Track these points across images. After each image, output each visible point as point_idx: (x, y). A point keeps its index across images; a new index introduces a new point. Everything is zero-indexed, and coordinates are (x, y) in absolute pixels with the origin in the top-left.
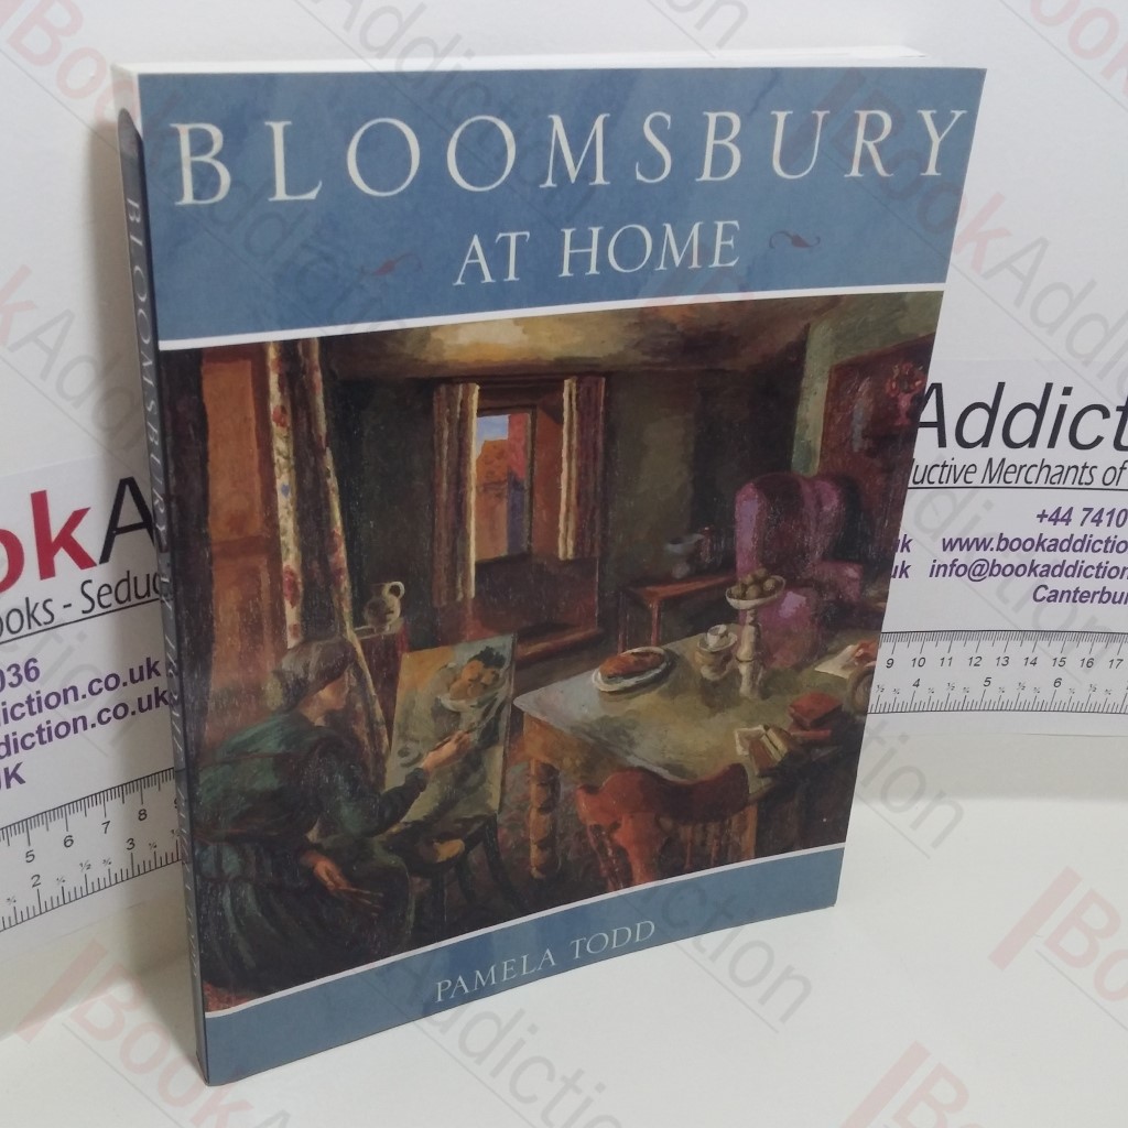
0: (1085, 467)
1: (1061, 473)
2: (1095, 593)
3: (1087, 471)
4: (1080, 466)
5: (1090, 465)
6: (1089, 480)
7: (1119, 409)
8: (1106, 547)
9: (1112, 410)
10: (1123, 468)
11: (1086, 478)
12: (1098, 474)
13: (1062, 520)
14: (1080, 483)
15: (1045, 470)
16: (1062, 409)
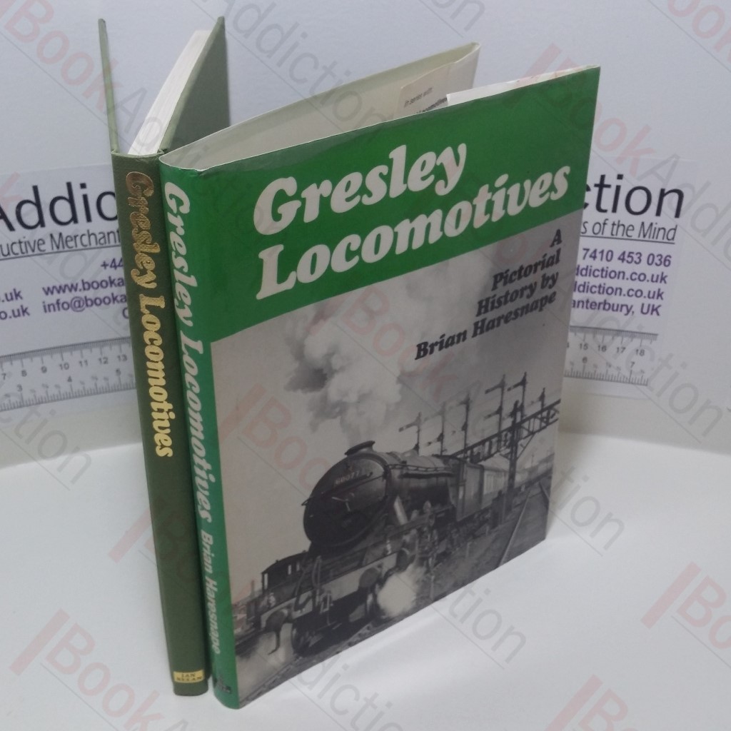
8: (602, 274)
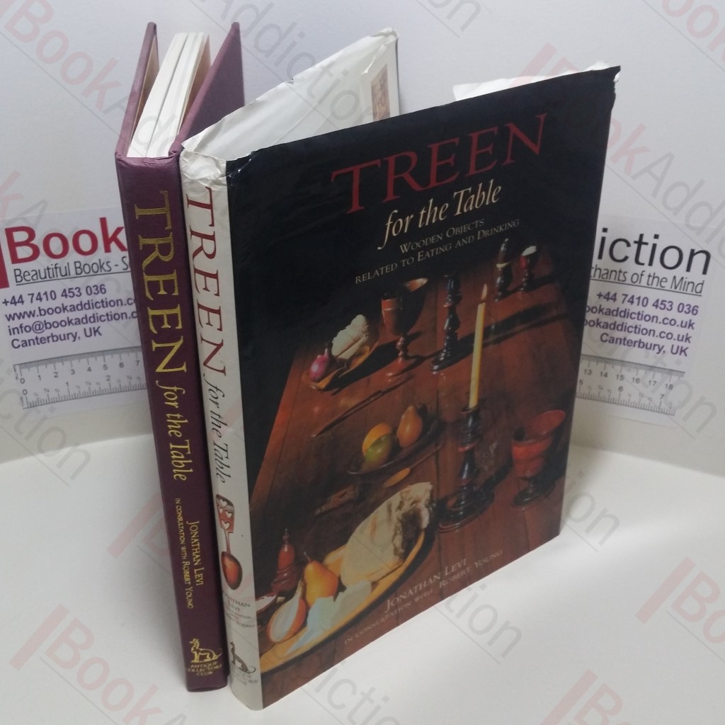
0: (620, 272)
1: (607, 273)
2: (635, 342)
3: (622, 274)
4: (618, 270)
5: (623, 271)
6: (624, 279)
7: (635, 242)
9: (631, 243)
10: (642, 275)
11: (622, 278)
12: (628, 276)
13: (612, 299)
14: (619, 280)
15: (598, 271)
16: (603, 239)
